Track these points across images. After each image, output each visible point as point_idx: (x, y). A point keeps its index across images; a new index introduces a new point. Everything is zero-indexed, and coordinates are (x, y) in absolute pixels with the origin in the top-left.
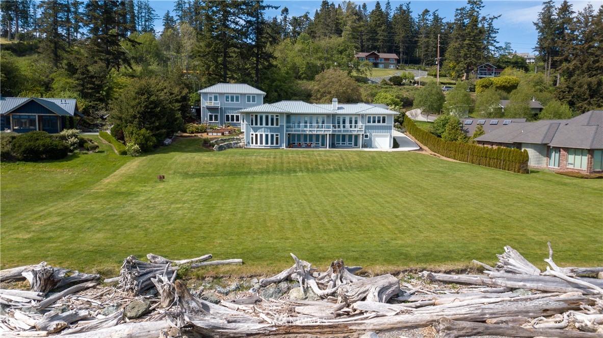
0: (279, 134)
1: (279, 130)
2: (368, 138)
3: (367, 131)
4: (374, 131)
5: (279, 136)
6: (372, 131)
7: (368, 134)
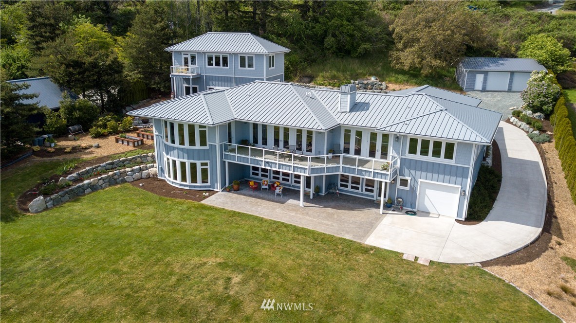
0: (208, 162)
1: (209, 154)
2: (408, 188)
3: (406, 171)
4: (424, 174)
5: (208, 167)
6: (418, 173)
7: (409, 179)
